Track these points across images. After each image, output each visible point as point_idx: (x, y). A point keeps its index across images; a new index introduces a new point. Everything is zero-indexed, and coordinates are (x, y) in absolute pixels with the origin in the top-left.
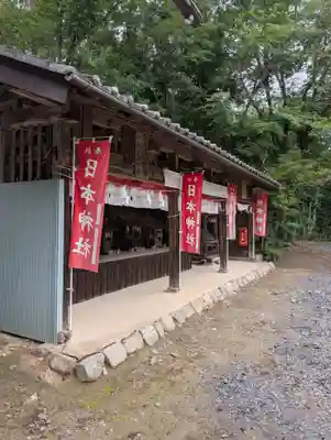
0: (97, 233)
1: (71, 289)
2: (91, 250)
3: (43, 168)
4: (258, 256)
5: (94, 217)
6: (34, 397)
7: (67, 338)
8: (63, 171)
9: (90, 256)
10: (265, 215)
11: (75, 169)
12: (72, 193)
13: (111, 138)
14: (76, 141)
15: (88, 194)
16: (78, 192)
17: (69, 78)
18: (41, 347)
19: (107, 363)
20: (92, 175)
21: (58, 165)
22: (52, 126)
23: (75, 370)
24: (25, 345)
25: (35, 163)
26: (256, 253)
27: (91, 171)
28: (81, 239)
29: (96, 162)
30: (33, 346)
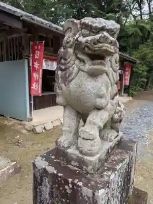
0: (40, 81)
1: (32, 102)
2: (39, 88)
3: (20, 55)
4: (125, 94)
5: (39, 74)
6: (18, 137)
7: (31, 120)
8: (27, 56)
9: (38, 90)
10: (129, 75)
11: (31, 55)
12: (31, 65)
13: (44, 42)
14: (31, 43)
15: (36, 65)
16: (33, 64)
17: (21, 19)
18: (22, 122)
19: (45, 128)
20: (38, 57)
21: (25, 54)
22: (21, 37)
23: (33, 130)
24: (18, 122)
25: (17, 53)
26: (124, 93)
27: (37, 56)
28: (35, 83)
29: (39, 52)
30: (20, 122)
